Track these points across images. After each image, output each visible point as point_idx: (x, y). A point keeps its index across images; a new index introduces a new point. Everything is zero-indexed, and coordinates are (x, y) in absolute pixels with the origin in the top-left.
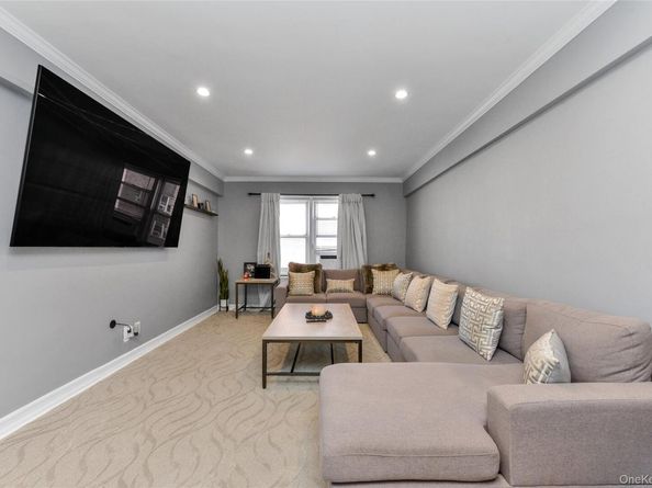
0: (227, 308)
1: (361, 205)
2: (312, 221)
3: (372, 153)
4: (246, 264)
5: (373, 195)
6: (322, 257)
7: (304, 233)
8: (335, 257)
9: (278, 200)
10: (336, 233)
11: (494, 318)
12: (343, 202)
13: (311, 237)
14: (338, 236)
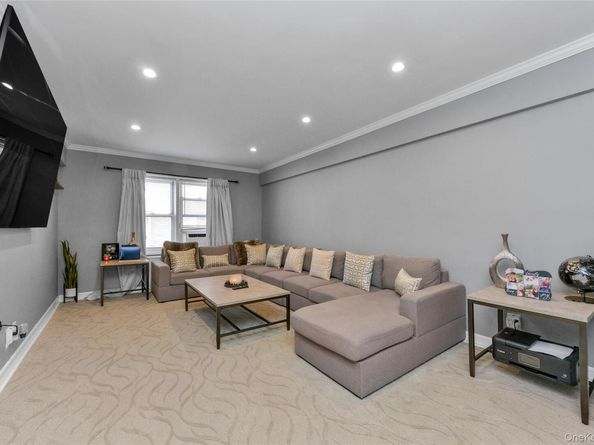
0: (76, 298)
1: (228, 189)
2: (179, 201)
3: (253, 150)
4: (104, 246)
5: (236, 182)
6: (191, 236)
7: (168, 212)
8: (204, 235)
9: (143, 178)
10: (205, 213)
11: (368, 267)
12: (212, 185)
13: (177, 216)
14: (207, 216)
